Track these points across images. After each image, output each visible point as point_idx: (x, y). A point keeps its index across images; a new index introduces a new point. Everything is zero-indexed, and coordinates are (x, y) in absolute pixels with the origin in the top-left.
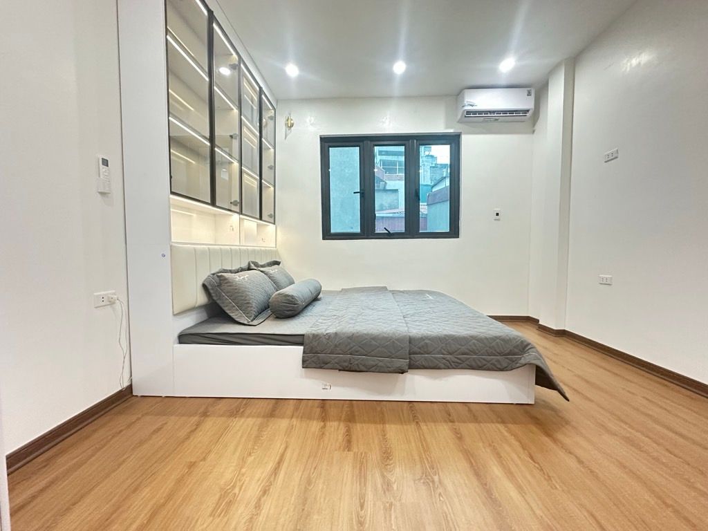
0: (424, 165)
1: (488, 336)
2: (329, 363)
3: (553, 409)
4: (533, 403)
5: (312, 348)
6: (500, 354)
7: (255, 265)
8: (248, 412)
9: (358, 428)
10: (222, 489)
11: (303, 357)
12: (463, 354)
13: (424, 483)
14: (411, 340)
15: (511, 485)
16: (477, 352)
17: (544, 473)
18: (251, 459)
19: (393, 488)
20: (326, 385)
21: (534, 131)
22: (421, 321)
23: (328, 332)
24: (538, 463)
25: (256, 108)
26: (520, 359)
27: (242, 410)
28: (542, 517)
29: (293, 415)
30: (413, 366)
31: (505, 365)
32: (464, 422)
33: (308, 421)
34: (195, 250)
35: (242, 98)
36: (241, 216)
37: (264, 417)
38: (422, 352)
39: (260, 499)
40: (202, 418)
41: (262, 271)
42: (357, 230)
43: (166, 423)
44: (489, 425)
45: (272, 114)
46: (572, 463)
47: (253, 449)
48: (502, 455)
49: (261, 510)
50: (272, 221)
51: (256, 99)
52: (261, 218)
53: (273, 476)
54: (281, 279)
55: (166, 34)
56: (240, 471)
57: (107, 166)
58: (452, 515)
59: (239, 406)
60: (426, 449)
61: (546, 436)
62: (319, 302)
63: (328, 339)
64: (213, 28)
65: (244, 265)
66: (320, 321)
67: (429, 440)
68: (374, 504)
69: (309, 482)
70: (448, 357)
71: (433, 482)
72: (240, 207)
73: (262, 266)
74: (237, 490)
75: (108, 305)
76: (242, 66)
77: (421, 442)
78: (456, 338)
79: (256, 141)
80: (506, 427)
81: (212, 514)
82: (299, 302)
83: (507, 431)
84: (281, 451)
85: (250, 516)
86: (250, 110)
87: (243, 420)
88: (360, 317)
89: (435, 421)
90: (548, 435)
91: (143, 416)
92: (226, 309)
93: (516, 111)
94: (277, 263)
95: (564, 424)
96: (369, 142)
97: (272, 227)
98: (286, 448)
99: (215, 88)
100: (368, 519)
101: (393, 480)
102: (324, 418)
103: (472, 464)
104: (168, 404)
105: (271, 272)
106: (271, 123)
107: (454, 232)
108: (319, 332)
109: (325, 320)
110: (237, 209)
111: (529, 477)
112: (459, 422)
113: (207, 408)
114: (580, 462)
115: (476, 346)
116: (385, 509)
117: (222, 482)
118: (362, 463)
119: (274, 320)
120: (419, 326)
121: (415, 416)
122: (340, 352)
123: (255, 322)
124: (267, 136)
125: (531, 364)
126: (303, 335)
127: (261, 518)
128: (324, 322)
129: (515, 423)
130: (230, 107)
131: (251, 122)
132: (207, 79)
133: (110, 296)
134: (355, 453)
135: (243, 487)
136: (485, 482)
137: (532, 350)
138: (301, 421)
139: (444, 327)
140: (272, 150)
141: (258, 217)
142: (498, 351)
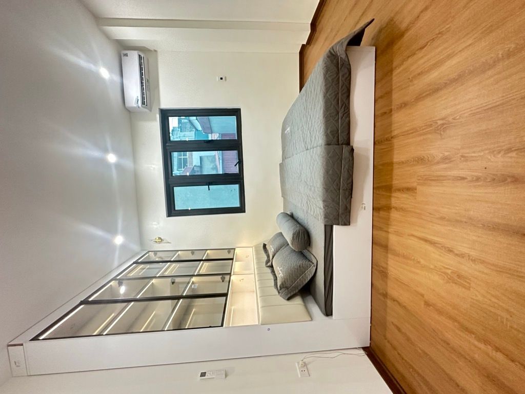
0: (180, 137)
1: (324, 84)
2: (346, 206)
3: (380, 31)
4: (374, 48)
5: (335, 219)
6: (338, 73)
7: (268, 263)
8: (383, 265)
9: (396, 182)
10: (448, 282)
11: (342, 225)
12: (338, 103)
13: (444, 131)
14: (328, 144)
15: (447, 64)
16: (336, 93)
17: (436, 38)
18: (422, 262)
19: (449, 155)
20: (362, 207)
21: (155, 51)
22: (311, 136)
23: (322, 207)
24: (428, 42)
25: (148, 266)
26: (341, 58)
27: (381, 269)
28: (475, 39)
29: (386, 231)
30: (348, 142)
31: (346, 70)
32: (391, 102)
33: (391, 220)
34: (262, 307)
35: (142, 276)
36: (232, 274)
37: (387, 253)
38: (337, 135)
39: (457, 255)
40: (388, 297)
41: (273, 257)
42: (237, 187)
43: (392, 323)
44: (394, 82)
45: (153, 253)
46: (427, 15)
47: (414, 260)
48: (420, 71)
49: (465, 253)
50: (232, 251)
51: (142, 266)
52: (232, 259)
53: (437, 245)
54: (278, 242)
55: (103, 335)
56: (433, 269)
57: (205, 373)
58: (472, 109)
59: (379, 272)
60: (414, 131)
61: (403, 36)
62: (294, 214)
63: (328, 206)
64: (92, 301)
65: (269, 270)
66: (312, 214)
67: (407, 129)
68: (462, 169)
69: (442, 218)
70: (340, 115)
71: (443, 124)
72: (225, 276)
73: (268, 256)
74: (449, 272)
75: (307, 367)
76: (118, 278)
77: (409, 134)
78: (326, 109)
79: (174, 265)
80: (396, 68)
81: (469, 289)
82: (298, 229)
83: (399, 68)
84: (416, 240)
85: (470, 261)
86: (150, 270)
87: (390, 268)
88: (308, 183)
89: (390, 124)
90: (402, 35)
91: (386, 339)
92: (305, 283)
93: (140, 65)
94: (265, 246)
95: (392, 23)
96: (170, 180)
97: (237, 251)
98: (413, 235)
99: (138, 297)
100: (473, 174)
101: (441, 155)
102: (388, 208)
103: (427, 94)
104: (377, 322)
105: (273, 250)
106: (159, 254)
107: (236, 112)
108: (322, 213)
109: (311, 209)
110: (227, 277)
111: (440, 49)
112: (391, 106)
113: (380, 294)
114: (426, 9)
115: (332, 93)
116: (466, 161)
117: (441, 282)
118: (426, 179)
119: (312, 247)
120: (315, 138)
121: (387, 140)
122: (338, 197)
123: (315, 261)
124: (169, 257)
125: (346, 50)
126: (325, 226)
127: (471, 253)
128: (313, 209)
129: (392, 61)
130: (151, 285)
131: (161, 268)
132: (132, 303)
133: (300, 366)
134: (418, 185)
135: (446, 266)
136: (444, 85)
137: (334, 48)
138: (391, 225)
139: (317, 119)
140: (179, 252)
141: (231, 261)
142: (335, 76)
